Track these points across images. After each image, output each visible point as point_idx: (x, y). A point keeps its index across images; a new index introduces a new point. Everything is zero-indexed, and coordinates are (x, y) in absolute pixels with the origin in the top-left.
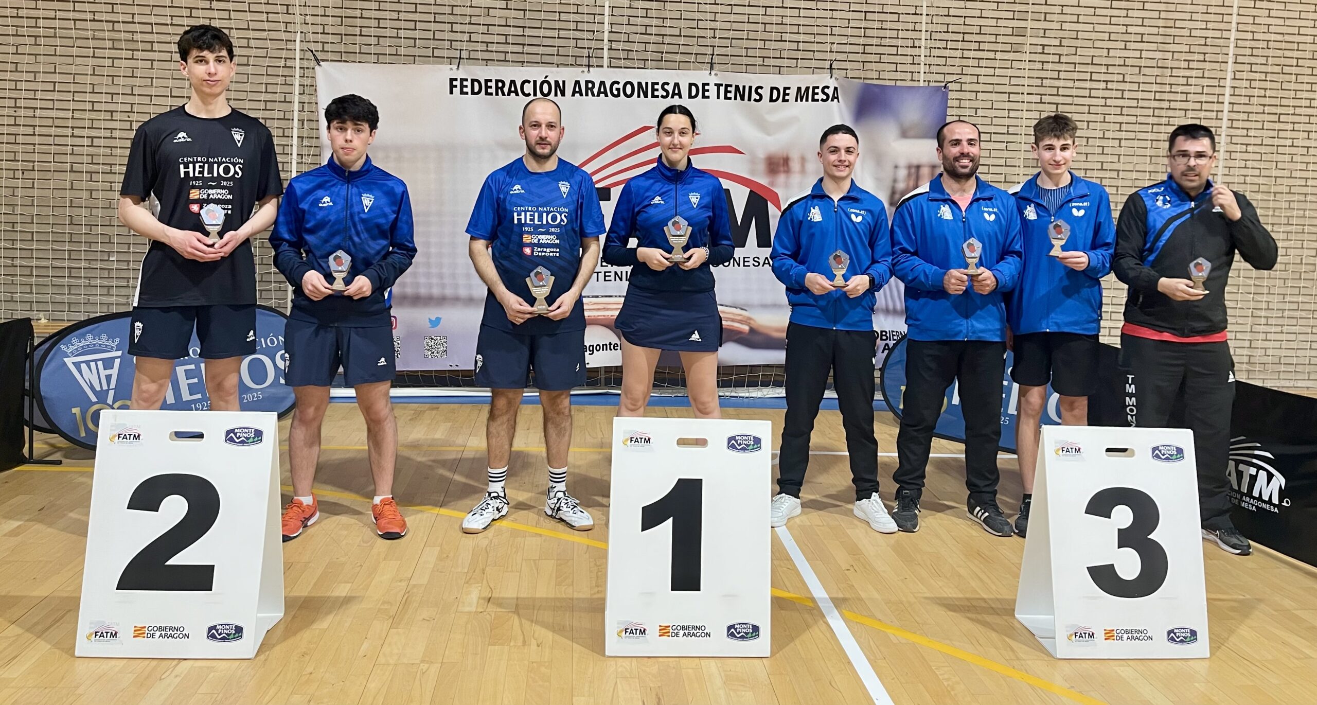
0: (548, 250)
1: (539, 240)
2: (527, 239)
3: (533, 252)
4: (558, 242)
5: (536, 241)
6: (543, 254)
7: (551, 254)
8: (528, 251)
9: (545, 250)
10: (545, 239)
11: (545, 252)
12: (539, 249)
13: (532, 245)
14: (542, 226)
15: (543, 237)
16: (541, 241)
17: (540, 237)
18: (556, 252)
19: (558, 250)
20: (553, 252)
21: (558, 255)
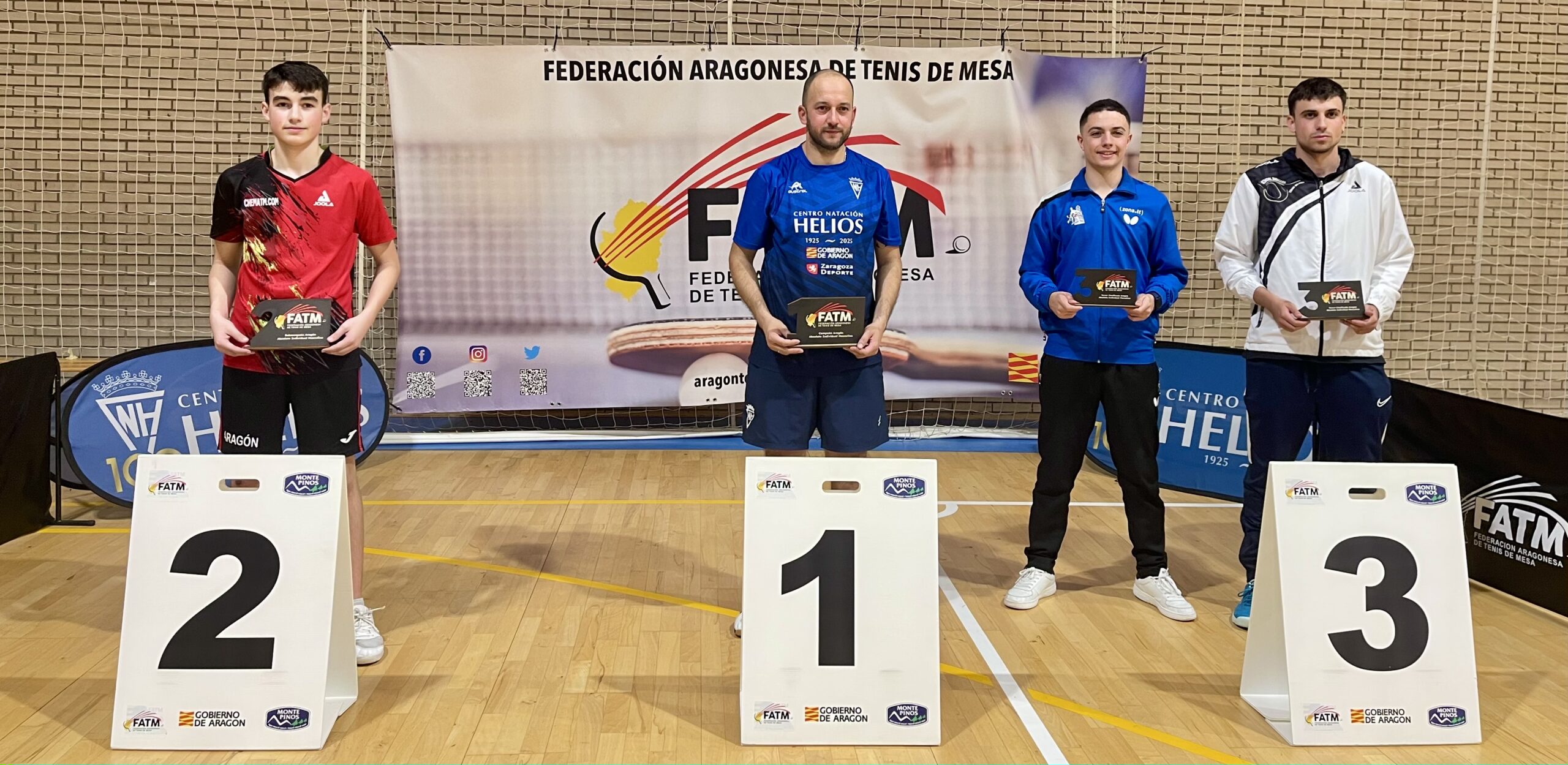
0: (839, 267)
1: (827, 254)
2: (811, 253)
3: (819, 269)
4: (851, 256)
5: (823, 256)
6: (833, 272)
7: (843, 273)
8: (813, 268)
9: (835, 267)
10: (834, 252)
11: (836, 270)
12: (827, 267)
13: (817, 261)
14: (830, 236)
15: (832, 250)
16: (830, 255)
17: (829, 250)
18: (850, 270)
19: (852, 267)
20: (845, 270)
21: (851, 273)
